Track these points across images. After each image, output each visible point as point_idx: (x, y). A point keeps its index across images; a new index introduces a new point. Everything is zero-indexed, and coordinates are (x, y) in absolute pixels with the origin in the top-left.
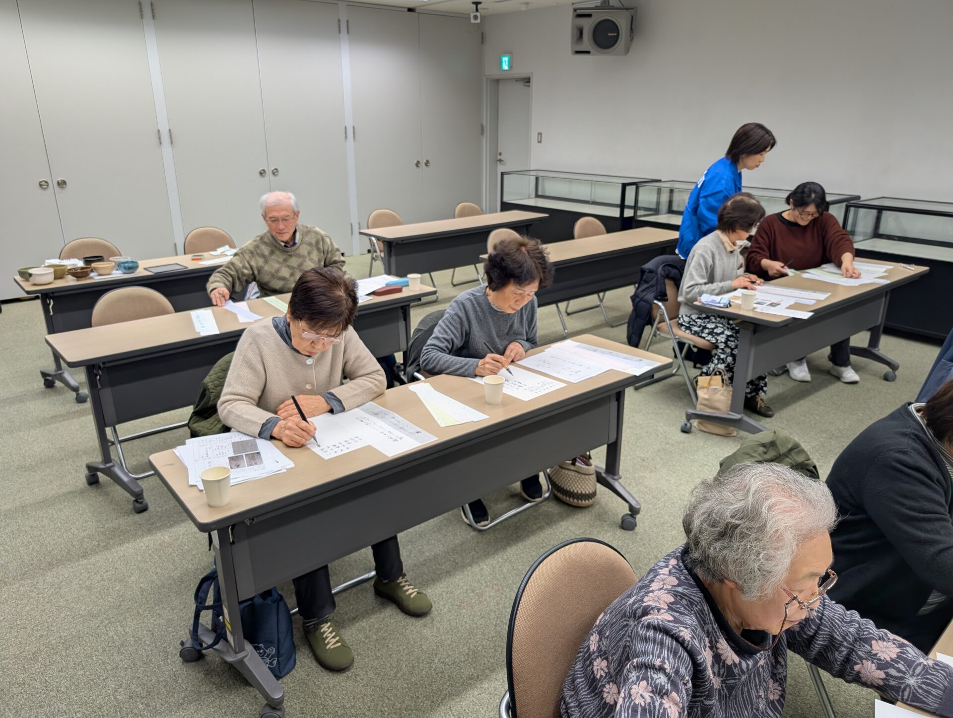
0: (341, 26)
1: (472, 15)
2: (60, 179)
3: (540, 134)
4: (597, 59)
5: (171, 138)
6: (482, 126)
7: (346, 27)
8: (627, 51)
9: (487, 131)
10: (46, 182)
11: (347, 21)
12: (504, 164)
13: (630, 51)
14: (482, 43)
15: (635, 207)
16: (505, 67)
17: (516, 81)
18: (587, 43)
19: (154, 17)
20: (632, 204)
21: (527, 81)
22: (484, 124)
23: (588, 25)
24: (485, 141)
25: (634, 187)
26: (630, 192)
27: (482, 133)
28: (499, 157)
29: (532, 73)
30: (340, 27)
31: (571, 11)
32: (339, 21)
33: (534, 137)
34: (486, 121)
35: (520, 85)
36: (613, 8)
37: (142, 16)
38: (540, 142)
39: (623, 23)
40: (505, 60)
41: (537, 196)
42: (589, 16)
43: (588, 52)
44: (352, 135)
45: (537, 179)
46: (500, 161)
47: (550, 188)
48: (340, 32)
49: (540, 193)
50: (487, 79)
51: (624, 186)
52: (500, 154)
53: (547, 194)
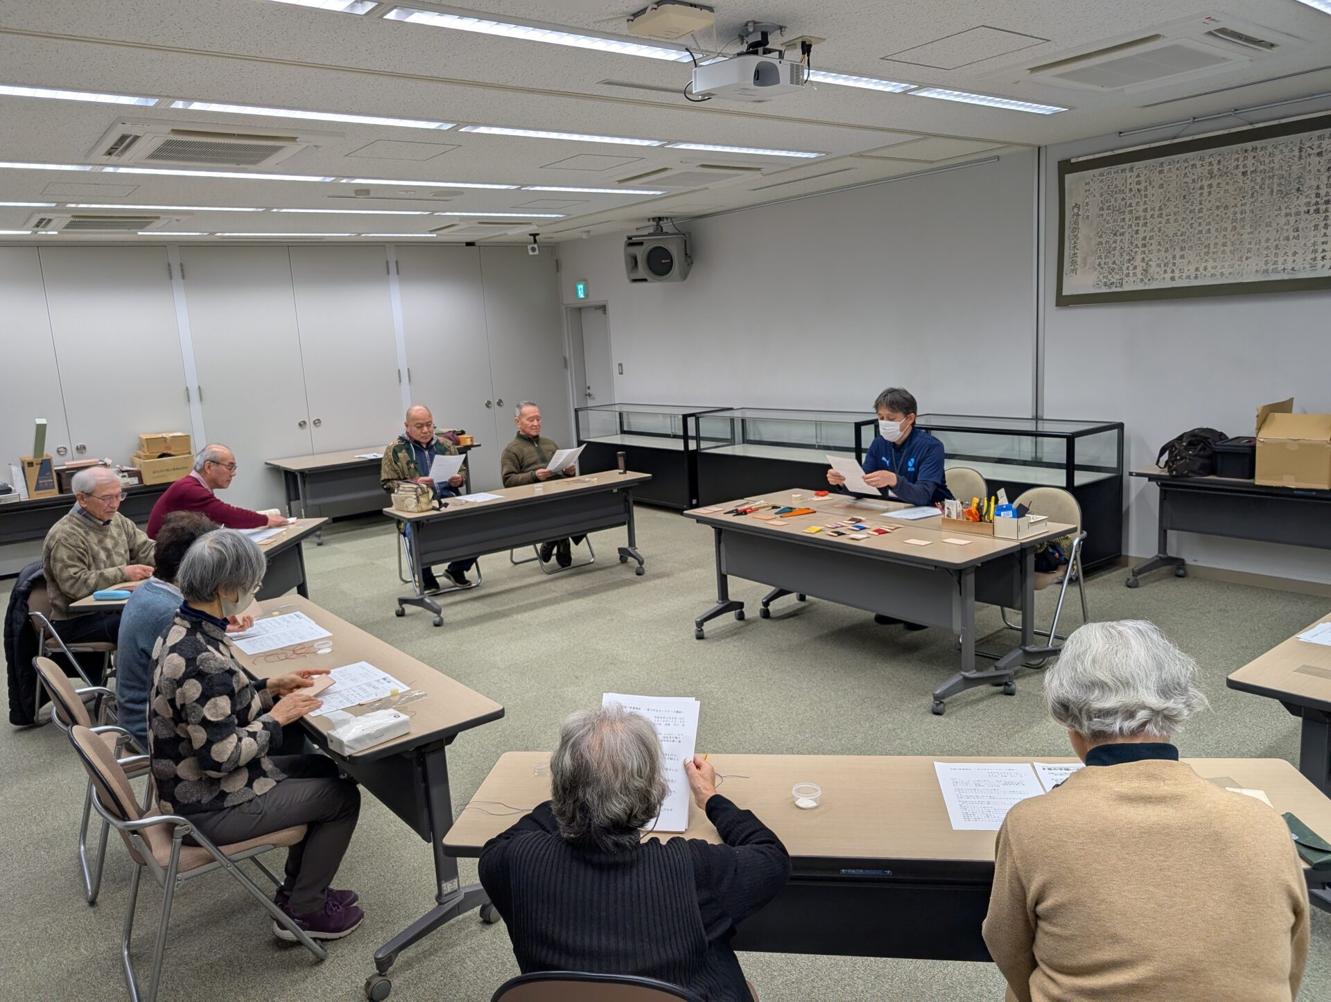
0: (390, 268)
1: (529, 247)
2: (79, 444)
3: (620, 365)
4: (655, 288)
5: (200, 395)
6: (565, 358)
7: (395, 267)
8: (684, 276)
9: (571, 363)
10: (65, 449)
11: (397, 262)
12: (594, 399)
13: (689, 277)
14: (558, 271)
15: (698, 438)
16: (581, 295)
17: (596, 309)
18: (642, 272)
19: (183, 277)
20: (694, 434)
21: (603, 308)
22: (567, 356)
23: (641, 253)
24: (570, 375)
25: (694, 418)
26: (691, 421)
27: (566, 367)
28: (588, 391)
29: (607, 301)
30: (388, 268)
31: (626, 239)
32: (387, 262)
33: (616, 369)
34: (568, 353)
35: (600, 312)
36: (667, 234)
37: (171, 277)
38: (621, 373)
39: (675, 249)
40: (580, 287)
41: (623, 432)
42: (641, 244)
43: (645, 280)
44: (407, 378)
45: (621, 415)
46: (589, 395)
47: (636, 423)
48: (388, 273)
49: (626, 429)
50: (566, 308)
51: (685, 417)
52: (589, 388)
53: (633, 429)
